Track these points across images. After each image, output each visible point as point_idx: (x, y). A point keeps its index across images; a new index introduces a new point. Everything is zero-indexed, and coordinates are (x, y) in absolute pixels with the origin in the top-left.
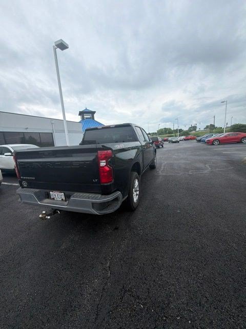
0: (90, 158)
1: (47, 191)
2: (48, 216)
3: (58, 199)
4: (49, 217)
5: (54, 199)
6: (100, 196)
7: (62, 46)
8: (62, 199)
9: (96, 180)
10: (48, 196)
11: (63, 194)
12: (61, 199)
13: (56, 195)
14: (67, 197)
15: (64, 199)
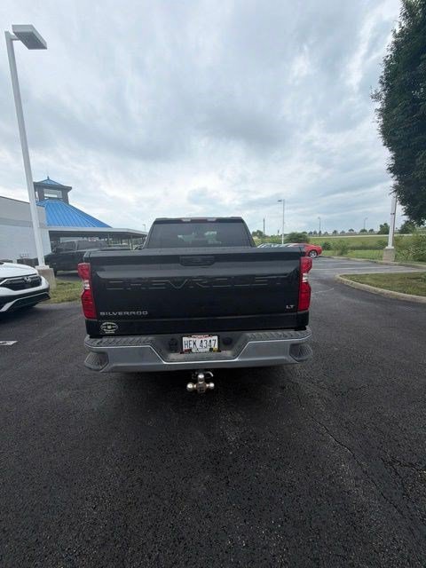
0: (286, 268)
1: (176, 336)
2: (208, 383)
3: (201, 350)
4: (212, 385)
5: (190, 351)
6: (292, 332)
7: (32, 40)
8: (211, 349)
9: (292, 306)
10: (176, 347)
11: (216, 338)
12: (208, 350)
13: (198, 343)
14: (225, 344)
15: (216, 347)
